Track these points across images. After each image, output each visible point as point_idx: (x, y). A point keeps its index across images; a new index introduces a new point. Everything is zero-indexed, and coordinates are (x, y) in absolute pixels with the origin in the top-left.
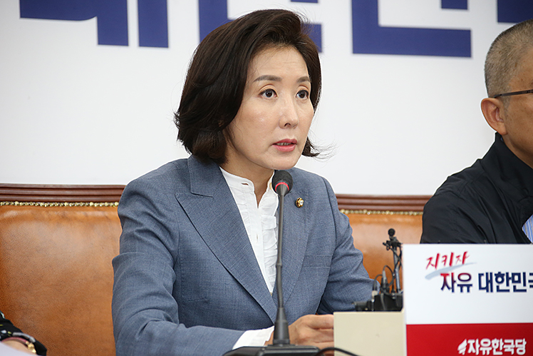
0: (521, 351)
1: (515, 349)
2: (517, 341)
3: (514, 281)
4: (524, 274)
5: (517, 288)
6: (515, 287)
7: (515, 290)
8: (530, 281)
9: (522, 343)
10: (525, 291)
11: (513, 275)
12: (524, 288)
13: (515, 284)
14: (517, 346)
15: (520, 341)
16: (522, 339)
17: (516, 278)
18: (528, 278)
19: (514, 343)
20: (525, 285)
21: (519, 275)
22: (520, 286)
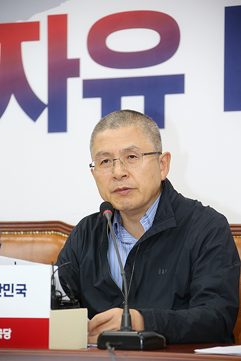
0: (7, 337)
1: (3, 335)
2: (5, 330)
3: (5, 290)
4: (13, 285)
5: (7, 294)
6: (5, 293)
7: (5, 295)
8: (17, 290)
9: (8, 331)
10: (13, 296)
11: (5, 285)
12: (12, 294)
13: (5, 292)
14: (4, 333)
15: (7, 330)
16: (8, 328)
17: (6, 287)
18: (15, 287)
19: (3, 331)
20: (13, 292)
21: (9, 285)
22: (8, 293)
